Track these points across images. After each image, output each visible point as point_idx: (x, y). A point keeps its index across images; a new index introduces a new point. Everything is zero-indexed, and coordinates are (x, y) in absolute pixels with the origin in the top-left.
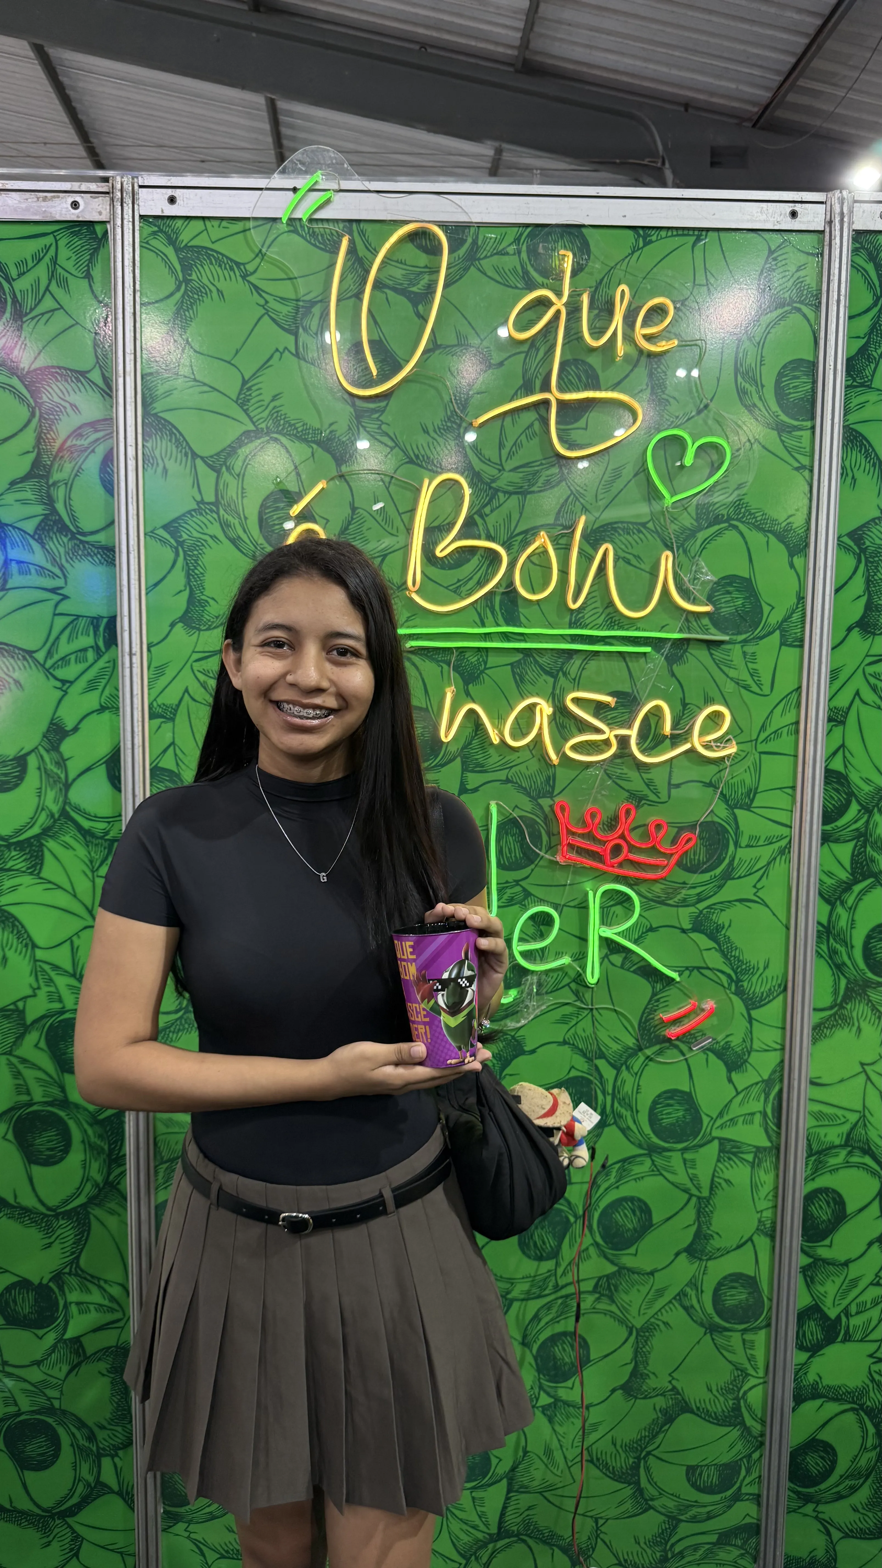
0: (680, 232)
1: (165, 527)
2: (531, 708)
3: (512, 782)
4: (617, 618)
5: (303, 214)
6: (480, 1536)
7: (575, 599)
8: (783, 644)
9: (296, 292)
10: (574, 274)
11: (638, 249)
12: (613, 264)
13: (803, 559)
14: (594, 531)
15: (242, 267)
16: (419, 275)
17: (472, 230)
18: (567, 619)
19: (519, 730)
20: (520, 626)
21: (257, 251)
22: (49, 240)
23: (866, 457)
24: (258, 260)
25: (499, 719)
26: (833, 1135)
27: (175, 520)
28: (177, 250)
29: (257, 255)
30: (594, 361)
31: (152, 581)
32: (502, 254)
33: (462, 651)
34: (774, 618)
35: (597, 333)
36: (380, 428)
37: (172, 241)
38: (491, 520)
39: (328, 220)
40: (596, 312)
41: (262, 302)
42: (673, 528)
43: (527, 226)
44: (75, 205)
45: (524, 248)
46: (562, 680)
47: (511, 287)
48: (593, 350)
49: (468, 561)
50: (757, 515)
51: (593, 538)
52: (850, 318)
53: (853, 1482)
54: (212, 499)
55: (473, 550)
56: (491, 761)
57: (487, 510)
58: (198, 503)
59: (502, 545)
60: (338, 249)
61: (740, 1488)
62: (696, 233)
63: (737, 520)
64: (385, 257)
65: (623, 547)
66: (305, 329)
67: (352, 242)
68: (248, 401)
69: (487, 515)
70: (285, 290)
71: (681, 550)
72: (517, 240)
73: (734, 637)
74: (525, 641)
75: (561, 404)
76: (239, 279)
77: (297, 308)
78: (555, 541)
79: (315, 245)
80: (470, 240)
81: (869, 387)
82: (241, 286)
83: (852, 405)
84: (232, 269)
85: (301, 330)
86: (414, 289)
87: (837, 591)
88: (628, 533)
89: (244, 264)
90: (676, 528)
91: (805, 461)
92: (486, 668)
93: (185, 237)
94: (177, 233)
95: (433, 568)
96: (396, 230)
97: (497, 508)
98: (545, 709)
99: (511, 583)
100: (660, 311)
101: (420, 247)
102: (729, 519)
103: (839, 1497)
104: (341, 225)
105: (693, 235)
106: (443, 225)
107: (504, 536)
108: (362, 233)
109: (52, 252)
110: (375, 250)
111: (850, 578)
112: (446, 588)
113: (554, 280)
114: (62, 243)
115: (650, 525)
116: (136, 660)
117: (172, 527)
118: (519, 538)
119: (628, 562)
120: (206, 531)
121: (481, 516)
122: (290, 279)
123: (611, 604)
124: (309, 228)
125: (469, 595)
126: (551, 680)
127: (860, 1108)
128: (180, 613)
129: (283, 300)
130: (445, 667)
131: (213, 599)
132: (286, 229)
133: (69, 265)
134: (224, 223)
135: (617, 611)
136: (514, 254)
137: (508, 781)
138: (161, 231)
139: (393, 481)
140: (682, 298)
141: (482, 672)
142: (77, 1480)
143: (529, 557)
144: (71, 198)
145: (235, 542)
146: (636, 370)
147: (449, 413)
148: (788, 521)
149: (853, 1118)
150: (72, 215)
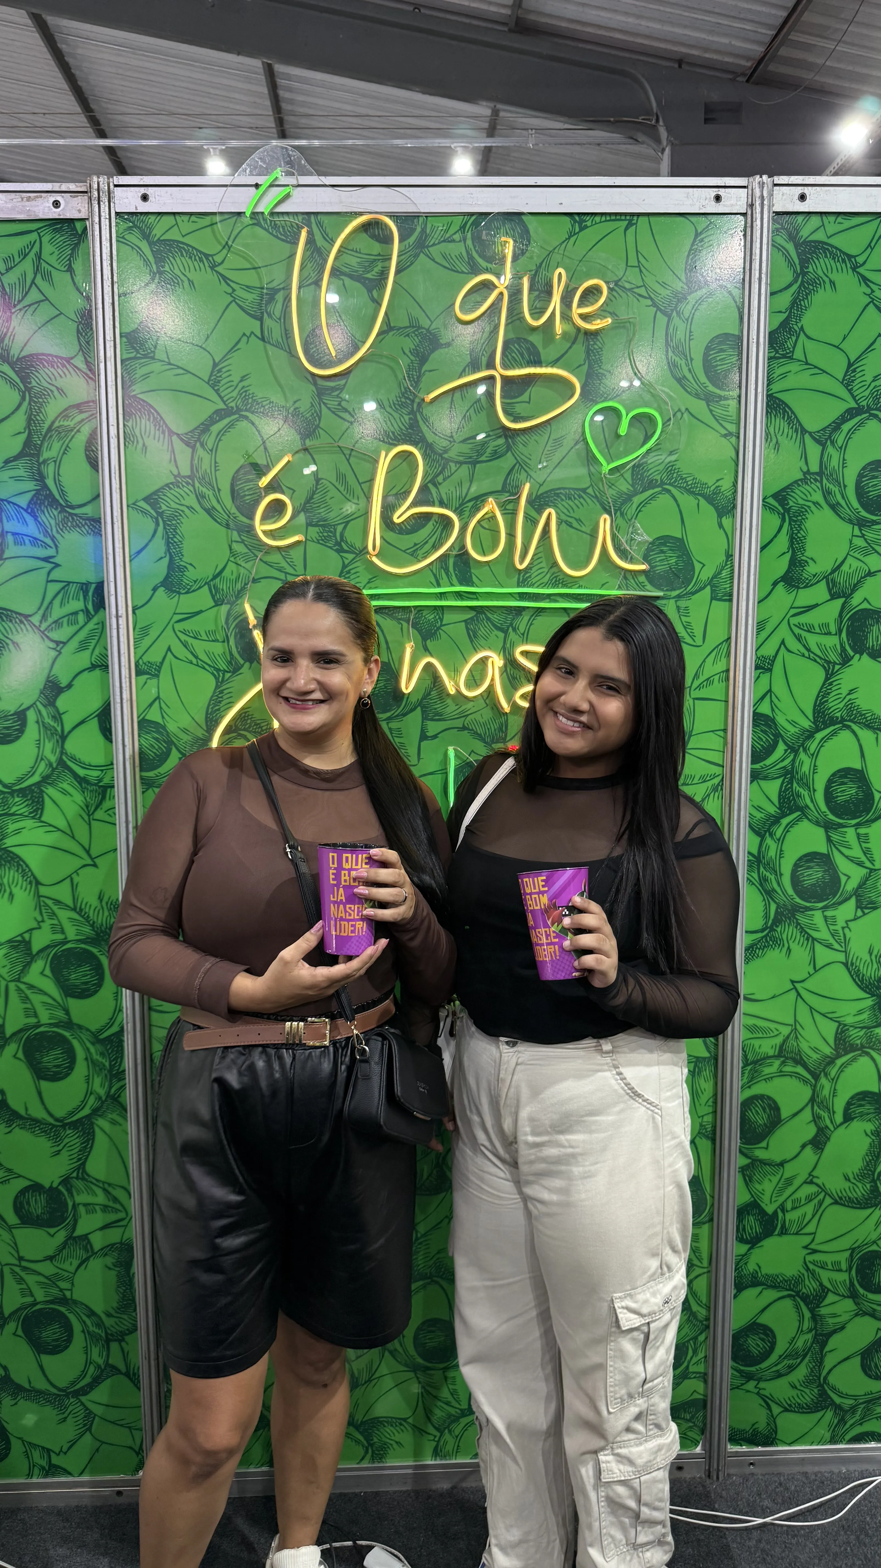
0: (613, 218)
1: (146, 499)
2: (483, 661)
3: (467, 729)
4: (561, 577)
5: (265, 208)
6: (453, 1411)
7: (522, 561)
8: (712, 599)
9: (260, 279)
10: (515, 258)
11: (575, 234)
12: (551, 249)
13: (731, 519)
14: (538, 497)
15: (210, 258)
16: (373, 262)
17: (421, 219)
18: (516, 579)
19: (474, 680)
20: (472, 586)
21: (224, 243)
22: (34, 236)
23: (789, 424)
24: (225, 251)
25: (454, 671)
26: (767, 1047)
27: (155, 493)
28: (151, 244)
29: (224, 247)
30: (536, 339)
31: (135, 549)
32: (449, 242)
33: (419, 609)
34: (706, 574)
35: (537, 312)
36: (339, 404)
37: (146, 236)
38: (443, 490)
39: (287, 213)
40: (537, 293)
41: (230, 291)
42: (610, 493)
43: (472, 214)
44: (56, 204)
45: (469, 235)
46: (512, 635)
47: (457, 272)
48: (534, 329)
49: (424, 526)
50: (688, 479)
51: (538, 503)
52: (772, 294)
53: (791, 1362)
54: (188, 473)
55: (427, 516)
56: (448, 710)
57: (440, 479)
58: (175, 476)
59: (454, 512)
60: (298, 240)
61: (687, 1367)
62: (628, 218)
63: (670, 484)
64: (341, 246)
65: (565, 511)
66: (269, 315)
67: (310, 233)
68: (219, 382)
69: (440, 484)
70: (250, 278)
71: (618, 513)
72: (463, 228)
73: (669, 593)
74: (477, 599)
75: (506, 380)
76: (208, 269)
77: (262, 296)
78: (502, 506)
79: (277, 237)
80: (419, 229)
81: (791, 358)
82: (210, 276)
83: (775, 375)
84: (201, 260)
85: (265, 315)
86: (369, 276)
87: (763, 548)
88: (570, 499)
89: (212, 256)
90: (614, 493)
91: (732, 428)
92: (442, 625)
93: (157, 232)
94: (151, 229)
95: (391, 533)
96: (351, 221)
97: (449, 477)
98: (497, 662)
99: (463, 546)
100: (595, 292)
101: (374, 237)
102: (662, 483)
103: (779, 1375)
104: (300, 218)
105: (625, 220)
106: (393, 216)
107: (456, 503)
108: (320, 225)
109: (36, 248)
110: (332, 240)
111: (775, 536)
112: (404, 551)
113: (496, 263)
114: (46, 239)
115: (590, 491)
116: (122, 621)
117: (152, 499)
118: (470, 504)
119: (570, 525)
120: (183, 502)
121: (435, 485)
122: (255, 268)
123: (555, 564)
124: (271, 221)
125: (425, 558)
126: (501, 635)
127: (792, 1022)
128: (161, 578)
129: (248, 288)
130: (405, 624)
131: (191, 564)
132: (251, 222)
133: (53, 260)
134: (193, 218)
135: (561, 570)
136: (460, 241)
137: (464, 728)
138: (135, 226)
139: (353, 453)
140: (616, 279)
141: (439, 628)
142: (88, 1362)
143: (479, 522)
144: (52, 198)
145: (210, 512)
146: (575, 346)
147: (403, 390)
148: (717, 484)
149: (786, 1031)
150: (55, 213)
